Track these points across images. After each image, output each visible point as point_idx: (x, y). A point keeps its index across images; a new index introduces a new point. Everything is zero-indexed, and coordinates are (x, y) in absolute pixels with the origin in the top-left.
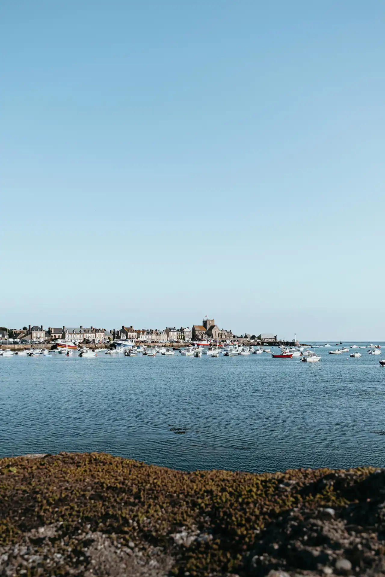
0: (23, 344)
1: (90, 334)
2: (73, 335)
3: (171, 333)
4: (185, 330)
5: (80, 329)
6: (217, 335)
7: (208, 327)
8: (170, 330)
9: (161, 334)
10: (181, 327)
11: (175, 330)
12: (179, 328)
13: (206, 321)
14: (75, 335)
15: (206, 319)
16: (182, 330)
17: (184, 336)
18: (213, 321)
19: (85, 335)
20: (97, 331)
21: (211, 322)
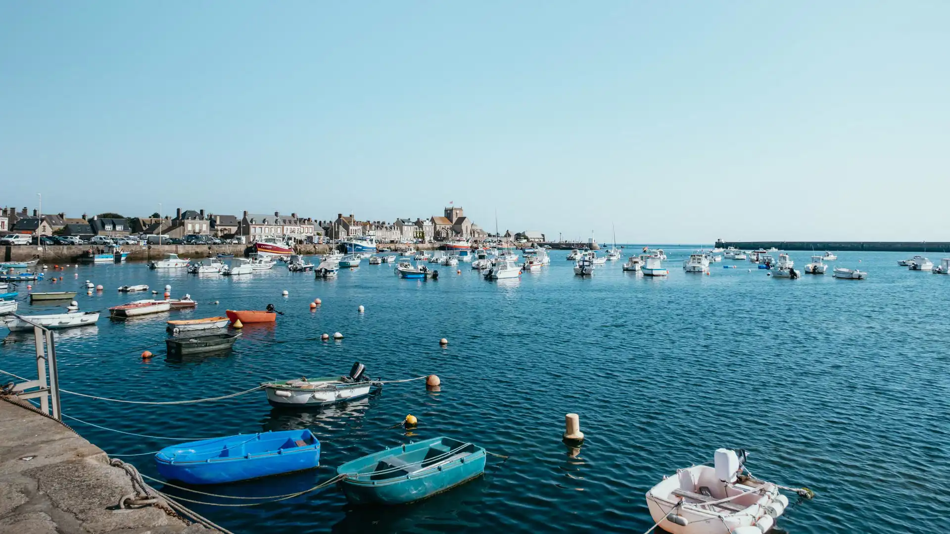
0: (192, 244)
1: (292, 227)
2: (263, 229)
3: (406, 227)
4: (425, 224)
5: (275, 218)
6: (469, 232)
7: (455, 219)
8: (404, 222)
9: (391, 228)
10: (418, 219)
11: (410, 224)
12: (415, 220)
13: (452, 210)
14: (267, 229)
15: (449, 206)
16: (419, 223)
17: (423, 233)
18: (461, 209)
19: (285, 227)
20: (302, 221)
21: (458, 212)
